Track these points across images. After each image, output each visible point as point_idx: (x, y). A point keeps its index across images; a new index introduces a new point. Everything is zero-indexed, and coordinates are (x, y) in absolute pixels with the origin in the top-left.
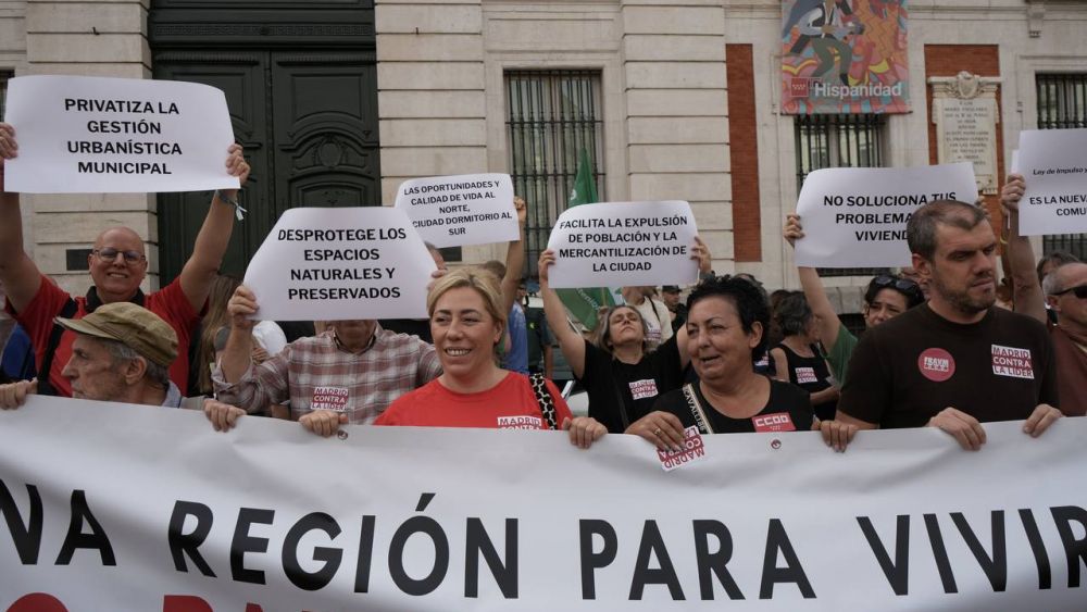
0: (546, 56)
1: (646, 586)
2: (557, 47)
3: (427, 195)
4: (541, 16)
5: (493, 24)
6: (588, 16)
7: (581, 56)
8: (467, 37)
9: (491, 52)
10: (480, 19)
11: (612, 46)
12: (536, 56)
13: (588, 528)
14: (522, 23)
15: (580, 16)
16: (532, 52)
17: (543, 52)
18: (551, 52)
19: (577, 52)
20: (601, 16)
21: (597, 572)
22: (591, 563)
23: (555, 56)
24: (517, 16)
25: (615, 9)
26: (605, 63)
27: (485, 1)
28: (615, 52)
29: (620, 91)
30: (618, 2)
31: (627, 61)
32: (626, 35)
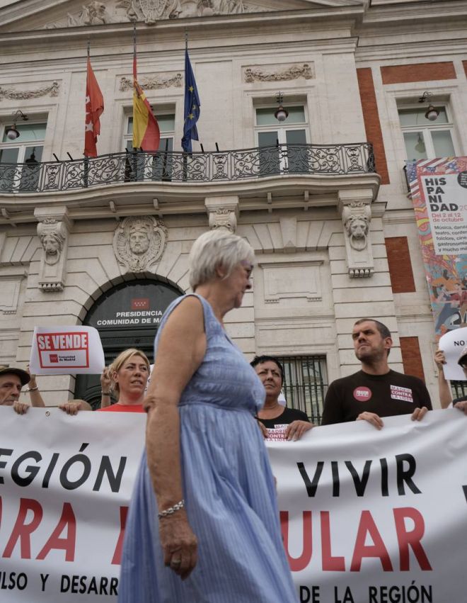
0: (292, 349)
2: (298, 343)
4: (288, 327)
5: (261, 332)
6: (316, 326)
7: (313, 348)
8: (246, 339)
9: (260, 347)
10: (254, 329)
11: (331, 341)
12: (286, 349)
14: (278, 331)
15: (311, 326)
16: (284, 346)
17: (291, 346)
18: (295, 346)
19: (311, 345)
20: (324, 325)
23: (297, 348)
24: (275, 327)
25: (332, 321)
26: (327, 351)
27: (257, 320)
28: (333, 344)
29: (337, 367)
30: (333, 317)
31: (340, 349)
32: (338, 334)
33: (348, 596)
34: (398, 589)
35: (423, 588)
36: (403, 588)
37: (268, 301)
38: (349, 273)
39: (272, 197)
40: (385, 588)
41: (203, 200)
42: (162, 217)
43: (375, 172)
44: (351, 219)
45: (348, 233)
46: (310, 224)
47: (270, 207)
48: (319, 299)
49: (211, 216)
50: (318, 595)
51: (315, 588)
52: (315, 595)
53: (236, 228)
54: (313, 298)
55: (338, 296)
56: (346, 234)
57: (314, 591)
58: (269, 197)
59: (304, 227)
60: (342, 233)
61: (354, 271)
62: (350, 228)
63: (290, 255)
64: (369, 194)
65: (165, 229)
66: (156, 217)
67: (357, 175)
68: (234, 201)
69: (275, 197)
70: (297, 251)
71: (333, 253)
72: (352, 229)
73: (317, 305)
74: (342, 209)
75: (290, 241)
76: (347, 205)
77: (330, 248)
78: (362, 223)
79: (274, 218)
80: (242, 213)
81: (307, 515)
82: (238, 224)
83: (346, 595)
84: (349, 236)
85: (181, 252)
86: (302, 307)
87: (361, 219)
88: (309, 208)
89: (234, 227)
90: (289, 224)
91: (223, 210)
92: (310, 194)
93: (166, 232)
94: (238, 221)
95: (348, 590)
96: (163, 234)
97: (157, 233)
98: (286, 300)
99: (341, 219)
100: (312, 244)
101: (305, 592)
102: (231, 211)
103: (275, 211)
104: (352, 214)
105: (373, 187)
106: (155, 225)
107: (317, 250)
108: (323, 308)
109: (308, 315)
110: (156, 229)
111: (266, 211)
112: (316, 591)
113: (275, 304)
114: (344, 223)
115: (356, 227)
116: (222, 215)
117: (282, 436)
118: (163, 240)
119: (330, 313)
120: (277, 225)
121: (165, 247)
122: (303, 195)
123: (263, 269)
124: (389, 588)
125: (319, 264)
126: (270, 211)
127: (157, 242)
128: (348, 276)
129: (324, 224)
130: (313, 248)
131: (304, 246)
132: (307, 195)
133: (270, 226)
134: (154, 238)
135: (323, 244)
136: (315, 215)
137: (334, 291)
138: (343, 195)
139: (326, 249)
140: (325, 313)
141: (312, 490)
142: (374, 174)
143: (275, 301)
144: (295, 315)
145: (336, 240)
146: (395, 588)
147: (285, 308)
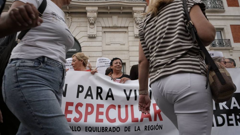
1: (87, 97)
3: (102, 61)
5: (104, 55)
6: (123, 53)
10: (102, 54)
11: (127, 59)
13: (79, 86)
15: (121, 53)
20: (125, 53)
21: (80, 94)
22: (79, 92)
24: (109, 53)
25: (128, 52)
26: (126, 62)
27: (103, 51)
28: (128, 60)
29: (129, 67)
30: (128, 51)
31: (130, 61)
32: (130, 56)
33: (139, 129)
34: (153, 126)
35: (160, 126)
36: (155, 126)
37: (107, 45)
38: (134, 36)
39: (110, 8)
40: (149, 126)
41: (85, 8)
42: (70, 13)
43: (145, 1)
44: (136, 17)
45: (135, 22)
46: (122, 18)
47: (109, 11)
48: (124, 44)
49: (88, 14)
50: (130, 129)
51: (129, 127)
52: (129, 129)
53: (97, 18)
54: (122, 44)
55: (130, 44)
56: (134, 22)
57: (129, 128)
58: (109, 8)
59: (120, 19)
60: (133, 22)
61: (136, 35)
62: (136, 20)
63: (115, 29)
64: (143, 9)
65: (71, 17)
66: (68, 13)
67: (139, 2)
68: (96, 8)
69: (111, 8)
70: (117, 27)
71: (129, 29)
72: (137, 21)
73: (123, 46)
74: (133, 14)
75: (115, 24)
76: (135, 12)
77: (129, 27)
78: (140, 19)
79: (110, 15)
80: (99, 13)
81: (126, 106)
82: (97, 17)
83: (138, 128)
84: (135, 23)
85: (76, 26)
86: (118, 47)
87: (140, 18)
88: (122, 13)
89: (96, 18)
90: (115, 18)
91: (92, 12)
92: (123, 8)
93: (71, 18)
94: (97, 16)
95: (139, 127)
96: (70, 19)
97: (68, 19)
98: (113, 44)
99: (133, 17)
100: (122, 25)
101: (126, 128)
102: (95, 12)
103: (110, 13)
104: (137, 16)
105: (144, 7)
106: (67, 16)
107: (124, 27)
108: (125, 47)
109: (120, 49)
110: (68, 17)
111: (107, 13)
112: (130, 128)
113: (109, 46)
114: (134, 18)
115: (138, 20)
116: (92, 13)
117: (119, 82)
118: (70, 21)
119: (128, 49)
120: (111, 18)
121: (71, 24)
122: (121, 8)
123: (105, 33)
124: (150, 126)
125: (125, 32)
126: (109, 13)
127: (68, 22)
128: (134, 37)
129: (127, 18)
130: (123, 27)
131: (120, 26)
132: (122, 8)
133: (109, 18)
134: (67, 20)
135: (126, 25)
136: (124, 15)
137: (129, 42)
138: (134, 9)
139: (127, 27)
140: (126, 49)
141: (128, 98)
142: (145, 2)
143: (109, 45)
144: (116, 50)
145: (131, 25)
146: (152, 126)
147: (112, 47)
